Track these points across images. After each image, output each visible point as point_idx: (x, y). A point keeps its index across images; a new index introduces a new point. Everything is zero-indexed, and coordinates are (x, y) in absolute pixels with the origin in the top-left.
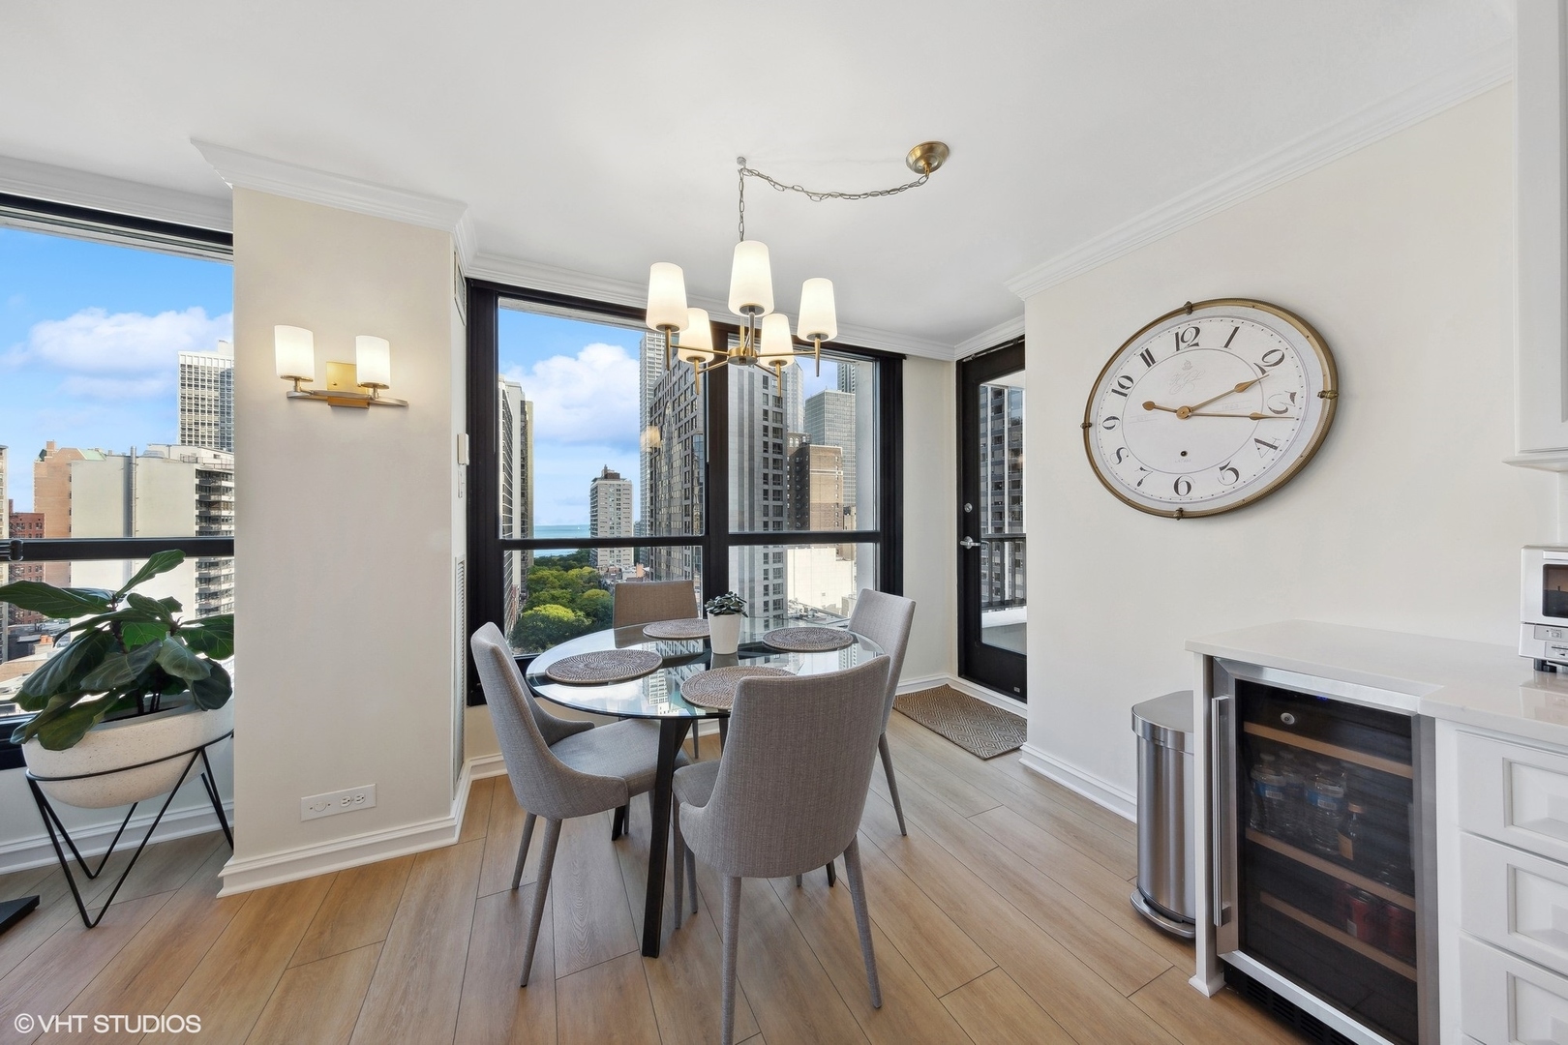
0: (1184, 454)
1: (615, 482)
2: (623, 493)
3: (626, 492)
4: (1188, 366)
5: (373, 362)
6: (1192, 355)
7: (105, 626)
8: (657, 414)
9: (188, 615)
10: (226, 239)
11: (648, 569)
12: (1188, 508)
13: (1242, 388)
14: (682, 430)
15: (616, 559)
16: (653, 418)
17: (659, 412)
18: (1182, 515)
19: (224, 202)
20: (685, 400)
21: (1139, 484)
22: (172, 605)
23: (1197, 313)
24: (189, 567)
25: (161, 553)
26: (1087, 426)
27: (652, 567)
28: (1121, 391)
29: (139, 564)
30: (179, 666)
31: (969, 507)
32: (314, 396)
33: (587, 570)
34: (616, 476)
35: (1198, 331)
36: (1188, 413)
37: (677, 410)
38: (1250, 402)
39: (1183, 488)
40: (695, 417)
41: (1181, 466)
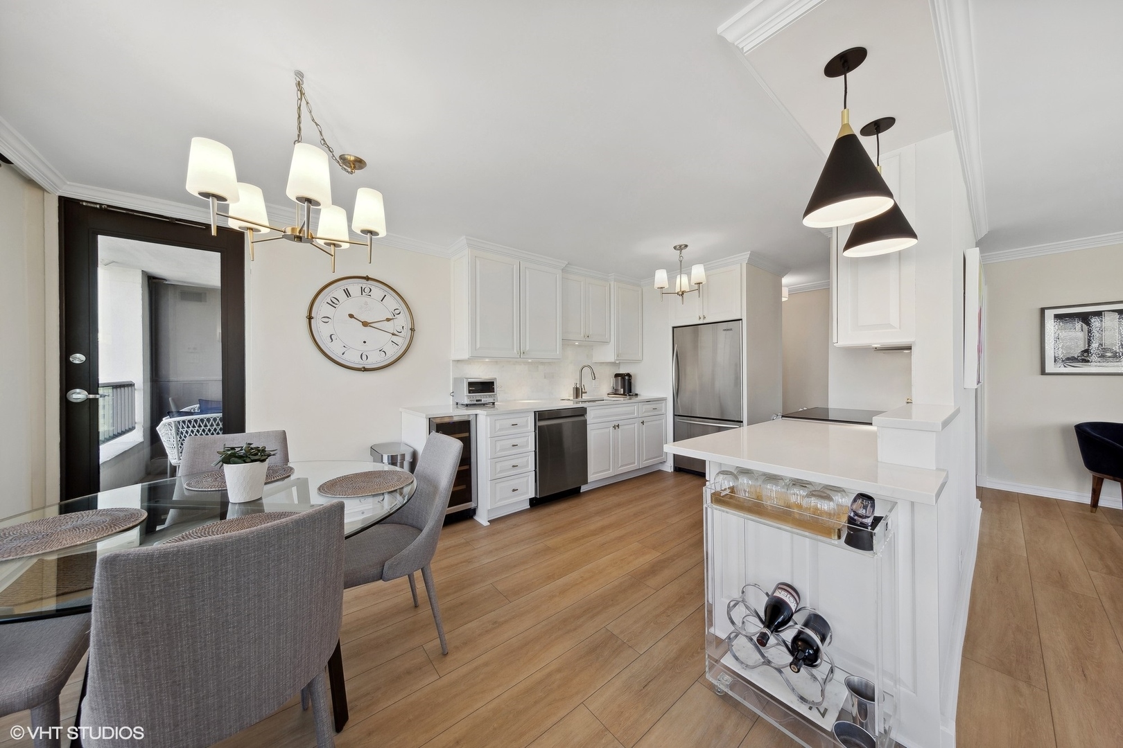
0: (365, 342)
4: (366, 303)
6: (368, 299)
12: (367, 367)
13: (388, 320)
18: (365, 370)
21: (343, 354)
23: (370, 282)
26: (310, 318)
28: (333, 304)
31: (78, 358)
35: (371, 290)
36: (365, 324)
38: (389, 326)
39: (364, 357)
41: (363, 348)
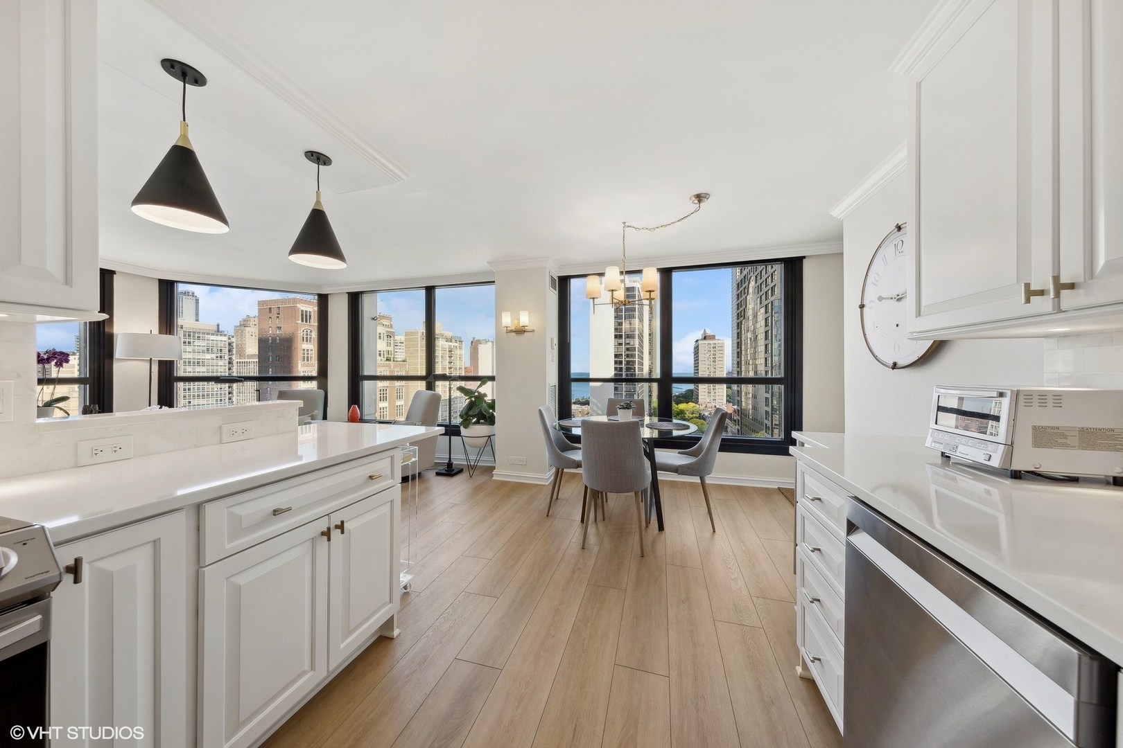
1: (712, 342)
2: (716, 350)
3: (720, 349)
5: (525, 319)
7: (473, 399)
8: (742, 288)
9: (488, 399)
10: (494, 282)
11: (736, 407)
12: (898, 362)
14: (764, 297)
15: (712, 398)
16: (739, 291)
17: (744, 286)
18: (895, 367)
19: (492, 273)
20: (766, 273)
21: (881, 346)
22: (485, 395)
24: (489, 384)
25: (483, 380)
26: (862, 307)
27: (738, 406)
29: (479, 383)
30: (485, 412)
32: (512, 331)
33: (691, 405)
34: (713, 337)
37: (759, 282)
39: (897, 348)
40: (775, 286)
